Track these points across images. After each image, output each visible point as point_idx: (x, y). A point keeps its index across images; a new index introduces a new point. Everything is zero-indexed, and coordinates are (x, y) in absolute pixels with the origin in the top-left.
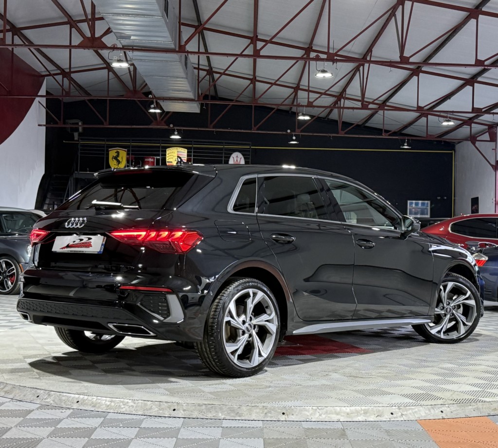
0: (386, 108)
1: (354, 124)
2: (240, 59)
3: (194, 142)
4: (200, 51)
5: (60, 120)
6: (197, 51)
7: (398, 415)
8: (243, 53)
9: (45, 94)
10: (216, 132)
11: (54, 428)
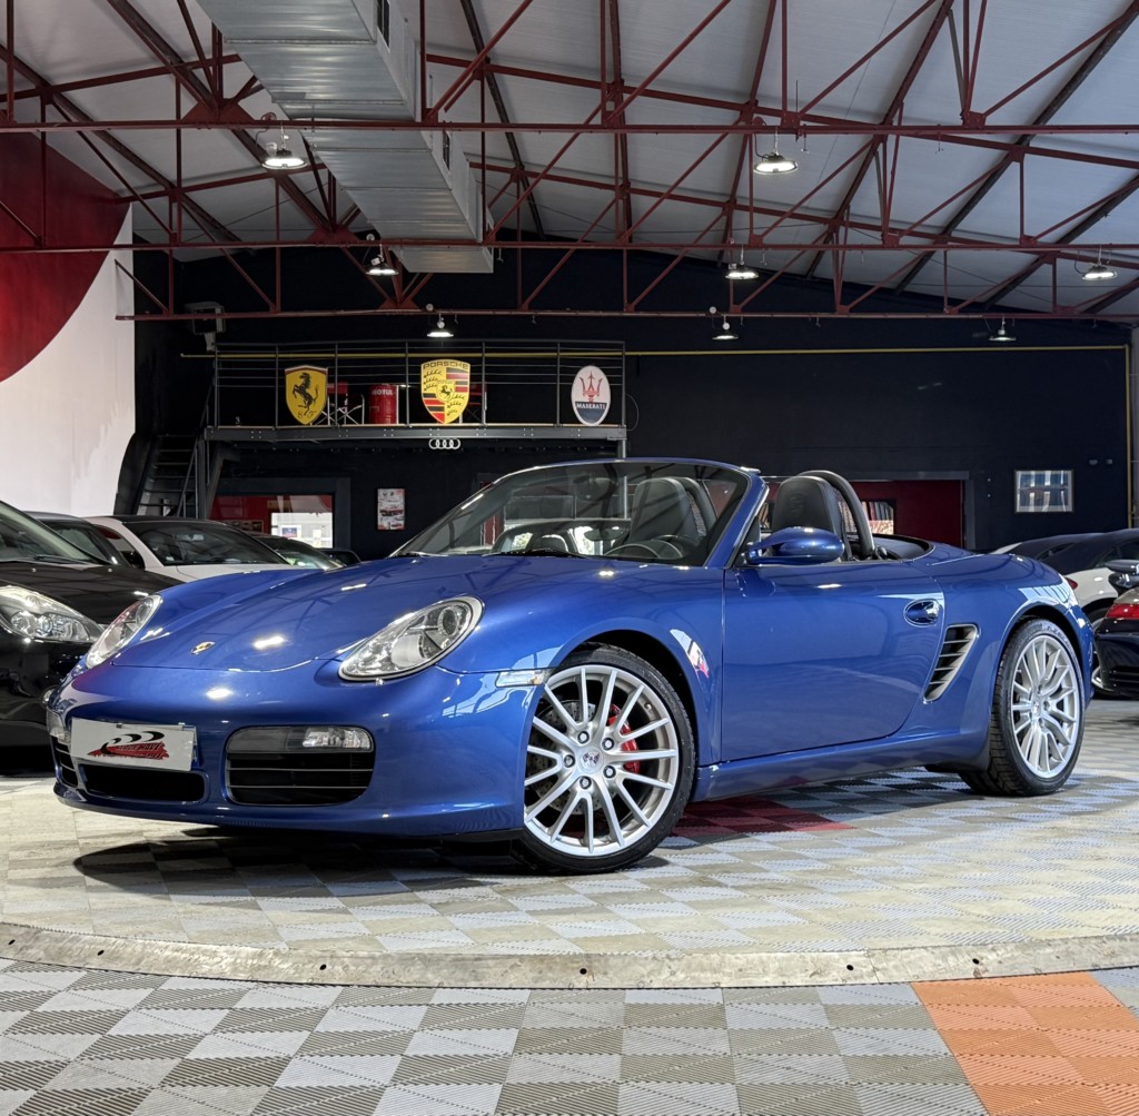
0: (950, 243)
1: (872, 287)
2: (584, 137)
3: (487, 344)
4: (487, 121)
5: (167, 305)
6: (479, 121)
7: (864, 970)
8: (591, 123)
9: (131, 242)
10: (537, 317)
11: (27, 1012)
